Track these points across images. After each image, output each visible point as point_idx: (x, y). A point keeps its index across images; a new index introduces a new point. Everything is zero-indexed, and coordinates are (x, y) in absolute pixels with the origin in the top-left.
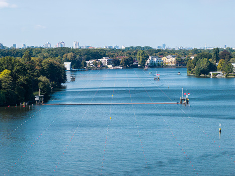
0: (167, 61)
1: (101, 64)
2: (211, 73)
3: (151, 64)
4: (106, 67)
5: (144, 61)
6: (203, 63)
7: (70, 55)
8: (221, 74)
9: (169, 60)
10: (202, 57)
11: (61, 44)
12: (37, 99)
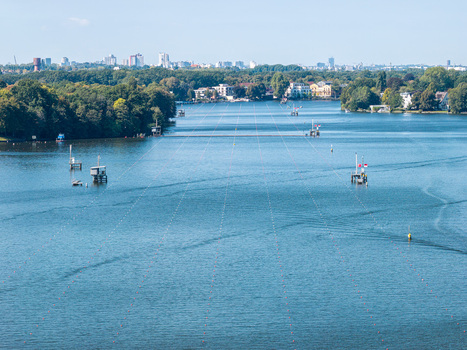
0: (318, 89)
1: (217, 94)
2: (371, 107)
3: (293, 94)
4: (225, 99)
5: (282, 91)
6: (362, 94)
7: (170, 81)
8: (385, 108)
9: (322, 89)
10: (362, 84)
11: (136, 59)
12: (154, 130)
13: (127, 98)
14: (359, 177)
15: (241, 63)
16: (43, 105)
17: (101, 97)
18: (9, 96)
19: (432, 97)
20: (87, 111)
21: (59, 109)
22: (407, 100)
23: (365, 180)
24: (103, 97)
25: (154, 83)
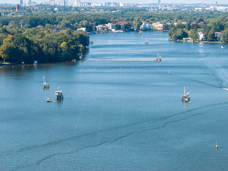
0: (156, 26)
2: (184, 39)
3: (144, 28)
4: (111, 30)
5: (139, 26)
6: (179, 32)
7: (84, 22)
8: (190, 40)
9: (158, 25)
10: (179, 27)
12: (81, 58)
13: (67, 42)
14: (186, 97)
16: (26, 46)
17: (55, 42)
18: (10, 41)
19: (214, 35)
20: (48, 49)
21: (34, 48)
22: (201, 36)
24: (56, 42)
25: (76, 23)
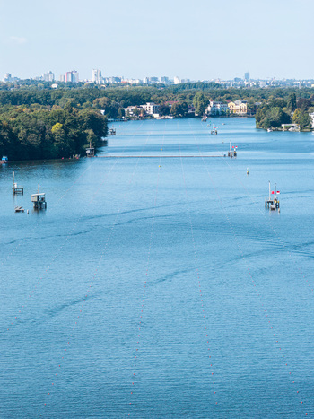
0: (235, 107)
1: (145, 112)
2: (283, 125)
3: (213, 112)
4: (151, 116)
5: (203, 108)
6: (275, 113)
7: (102, 100)
9: (238, 106)
10: (274, 104)
11: (72, 75)
12: (88, 151)
13: (63, 122)
14: (272, 202)
15: (166, 79)
17: (40, 122)
20: (27, 135)
21: (2, 133)
23: (277, 206)
24: (42, 122)
25: (88, 102)
